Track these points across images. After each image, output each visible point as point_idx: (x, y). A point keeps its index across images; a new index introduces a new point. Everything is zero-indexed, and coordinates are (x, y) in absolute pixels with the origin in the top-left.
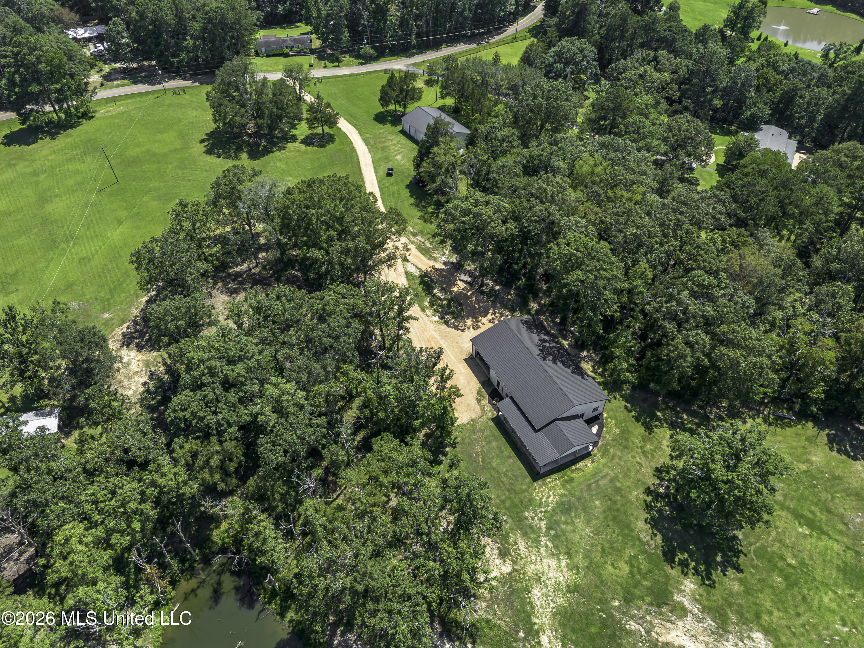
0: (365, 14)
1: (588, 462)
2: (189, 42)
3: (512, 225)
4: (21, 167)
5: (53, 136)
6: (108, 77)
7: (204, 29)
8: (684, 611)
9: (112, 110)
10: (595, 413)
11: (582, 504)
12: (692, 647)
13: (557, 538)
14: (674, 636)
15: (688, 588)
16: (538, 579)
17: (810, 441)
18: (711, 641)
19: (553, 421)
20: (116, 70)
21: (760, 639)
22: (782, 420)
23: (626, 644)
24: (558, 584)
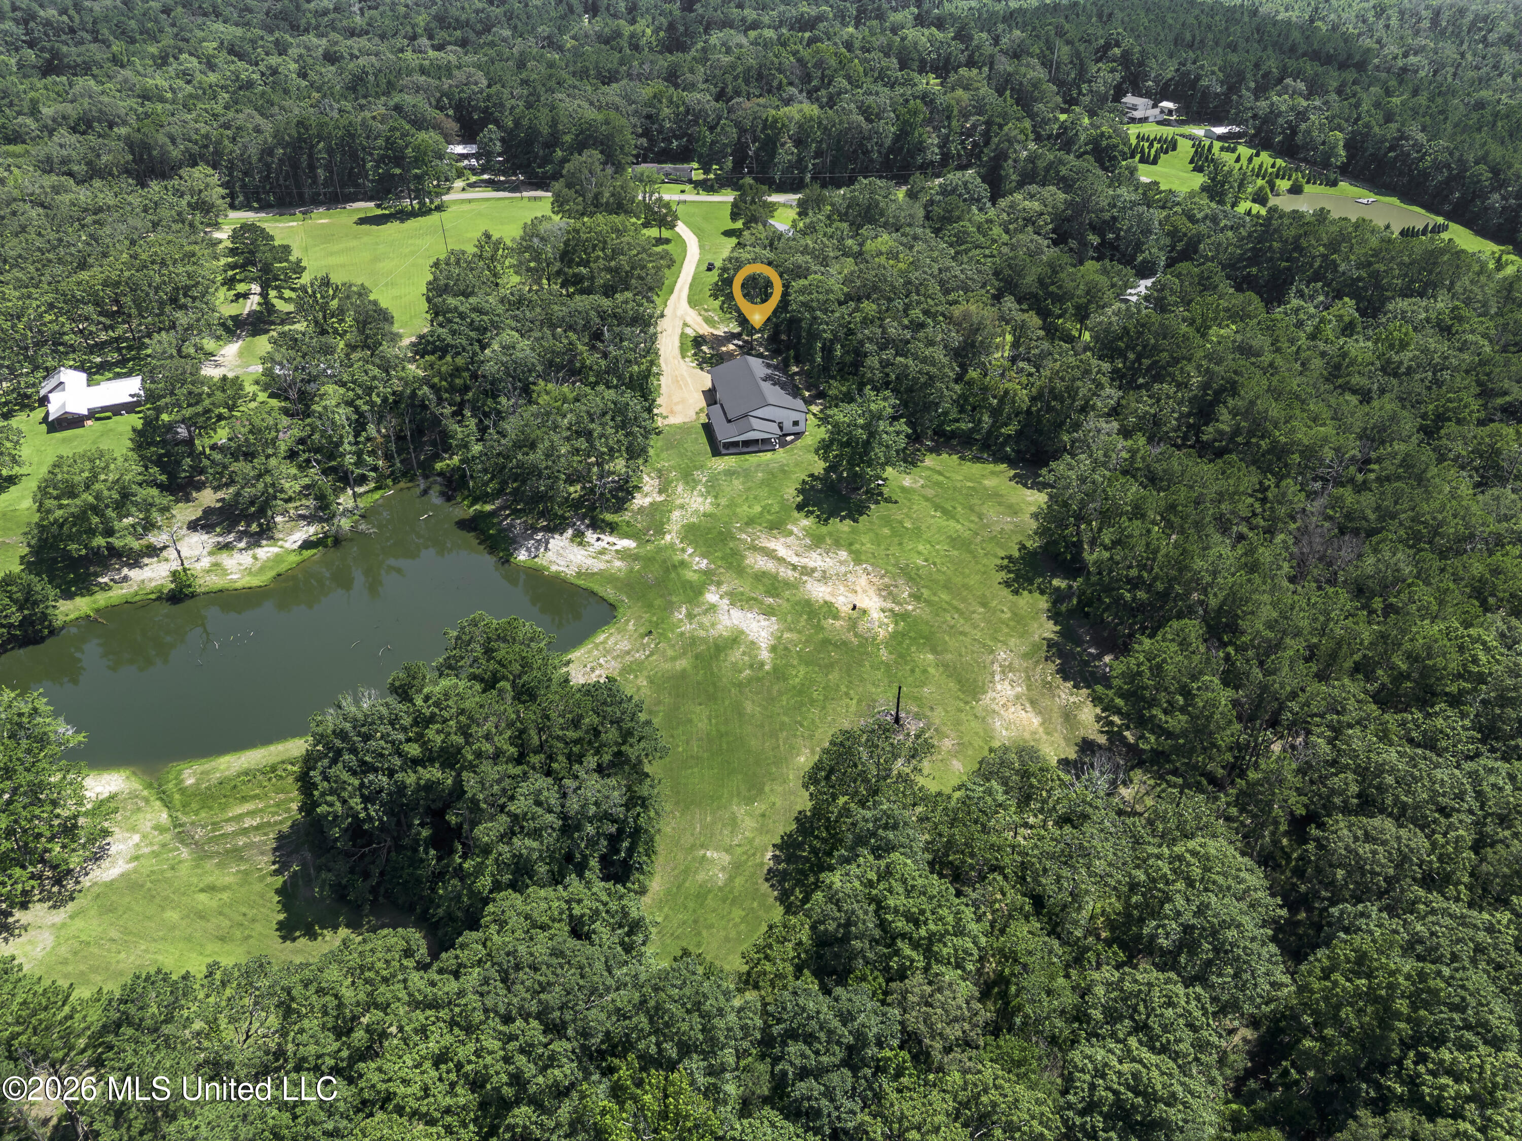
0: (753, 146)
1: (769, 454)
2: (558, 153)
6: (474, 185)
7: (575, 141)
8: (791, 533)
9: (466, 207)
10: (796, 429)
11: (746, 474)
12: (782, 552)
13: (713, 488)
14: (772, 545)
15: (805, 522)
16: (682, 507)
17: (993, 473)
18: (800, 550)
19: (746, 416)
20: (482, 181)
21: (843, 554)
22: (977, 459)
23: (731, 545)
24: (696, 511)
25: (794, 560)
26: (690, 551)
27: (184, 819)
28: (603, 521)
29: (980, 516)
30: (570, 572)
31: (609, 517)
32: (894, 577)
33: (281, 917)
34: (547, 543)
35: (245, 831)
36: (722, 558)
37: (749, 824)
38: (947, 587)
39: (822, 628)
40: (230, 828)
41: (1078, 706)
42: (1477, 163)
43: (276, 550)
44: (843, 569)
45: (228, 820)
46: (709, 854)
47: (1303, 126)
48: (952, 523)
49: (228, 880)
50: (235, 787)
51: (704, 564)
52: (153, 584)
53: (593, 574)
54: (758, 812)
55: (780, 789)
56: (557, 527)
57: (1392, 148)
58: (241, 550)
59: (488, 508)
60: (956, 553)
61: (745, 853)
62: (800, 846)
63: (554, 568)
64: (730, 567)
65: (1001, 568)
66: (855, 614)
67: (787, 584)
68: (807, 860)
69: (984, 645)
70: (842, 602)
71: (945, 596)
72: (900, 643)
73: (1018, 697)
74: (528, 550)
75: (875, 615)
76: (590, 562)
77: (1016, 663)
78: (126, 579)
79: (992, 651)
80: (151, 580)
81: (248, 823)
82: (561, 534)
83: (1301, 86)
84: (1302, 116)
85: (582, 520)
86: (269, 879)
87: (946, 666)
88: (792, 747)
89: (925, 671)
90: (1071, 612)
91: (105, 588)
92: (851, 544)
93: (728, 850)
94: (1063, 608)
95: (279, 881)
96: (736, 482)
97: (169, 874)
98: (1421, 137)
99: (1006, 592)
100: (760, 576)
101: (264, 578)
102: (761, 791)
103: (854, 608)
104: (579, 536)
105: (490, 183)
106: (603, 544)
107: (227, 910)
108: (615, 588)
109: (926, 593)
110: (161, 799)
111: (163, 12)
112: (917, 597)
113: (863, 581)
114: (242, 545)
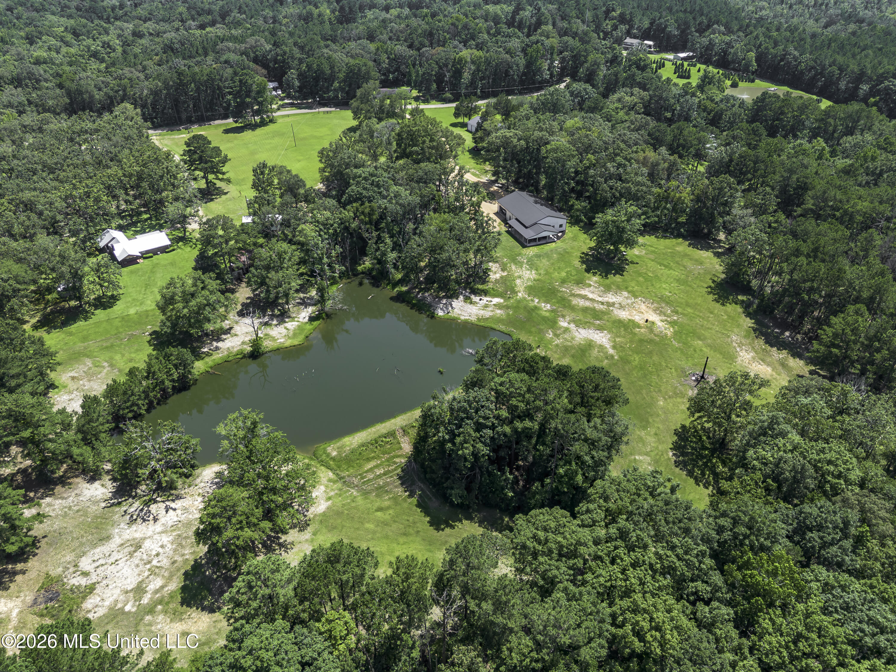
0: (448, 75)
1: (554, 244)
2: (336, 84)
3: (523, 142)
4: (236, 142)
5: (253, 130)
6: (283, 106)
7: (347, 76)
8: (590, 286)
9: (287, 119)
10: (561, 229)
11: (547, 255)
12: (591, 296)
13: (532, 265)
14: (583, 292)
15: (594, 279)
16: (520, 277)
17: (678, 244)
18: (601, 294)
19: (536, 224)
20: (286, 104)
21: (625, 294)
22: (666, 237)
23: (559, 295)
24: (529, 279)
25: (600, 299)
26: (537, 300)
27: (343, 474)
28: (478, 289)
29: (684, 266)
30: (473, 319)
31: (480, 287)
32: (658, 303)
33: (428, 519)
34: (451, 305)
35: (380, 476)
36: (558, 303)
37: (651, 440)
38: (688, 305)
39: (635, 334)
40: (371, 476)
41: (786, 359)
42: (830, 66)
43: (297, 323)
44: (629, 301)
45: (367, 472)
46: (637, 457)
47: (732, 51)
48: (671, 271)
49: (387, 503)
50: (360, 454)
51: (548, 306)
52: (235, 350)
53: (487, 319)
54: (652, 433)
55: (657, 420)
56: (454, 295)
57: (782, 60)
58: (276, 325)
59: (404, 289)
60: (682, 287)
61: (657, 454)
62: (685, 447)
63: (462, 318)
64: (564, 307)
65: (709, 293)
66: (648, 324)
67: (602, 312)
68: (693, 454)
69: (723, 334)
70: (638, 318)
71: (689, 310)
72: (681, 337)
73: (753, 358)
74: (442, 309)
75: (660, 324)
76: (482, 312)
77: (743, 341)
78: (217, 348)
79: (729, 337)
80: (233, 347)
81: (378, 472)
82: (457, 299)
83: (722, 28)
84: (729, 45)
85: (465, 290)
86: (410, 500)
87: (710, 346)
88: (652, 398)
89: (701, 350)
90: (756, 312)
91: (208, 354)
92: (627, 288)
93: (647, 454)
94: (751, 310)
95: (414, 500)
96: (544, 261)
97: (353, 505)
98: (796, 53)
99: (718, 305)
100: (585, 310)
101: (299, 339)
102: (648, 422)
103: (647, 321)
104: (467, 299)
105: (292, 105)
106: (485, 302)
107: (397, 519)
108: (504, 325)
109: (680, 310)
110: (322, 465)
111: (7, 10)
112: (677, 312)
113: (643, 307)
114: (275, 322)
